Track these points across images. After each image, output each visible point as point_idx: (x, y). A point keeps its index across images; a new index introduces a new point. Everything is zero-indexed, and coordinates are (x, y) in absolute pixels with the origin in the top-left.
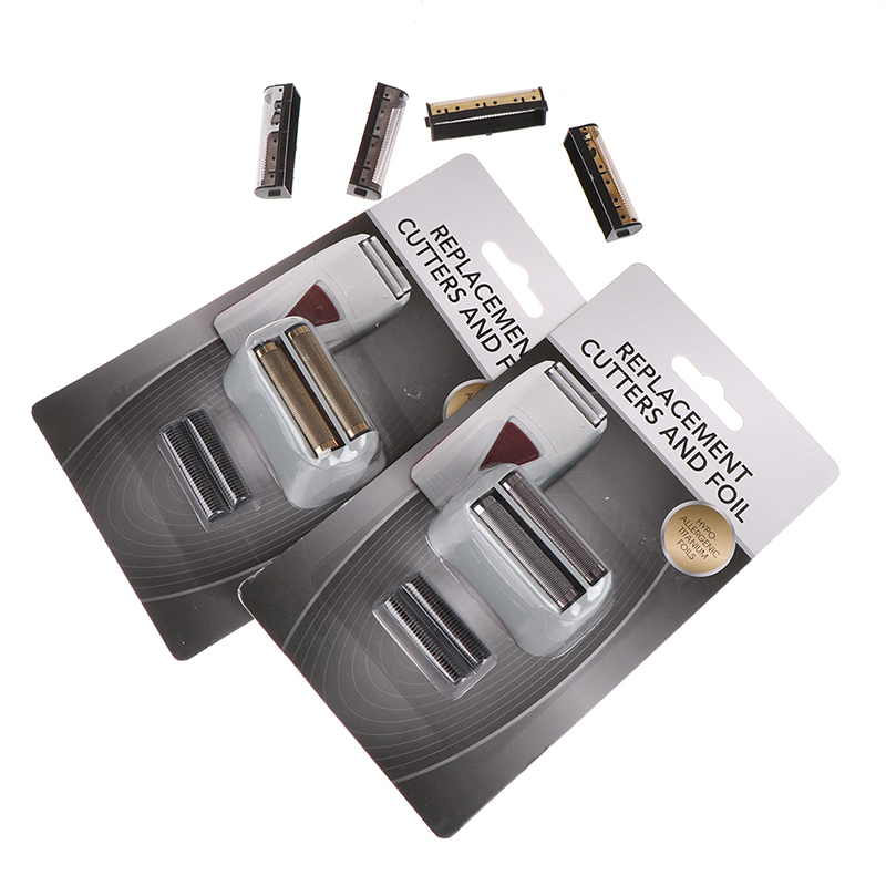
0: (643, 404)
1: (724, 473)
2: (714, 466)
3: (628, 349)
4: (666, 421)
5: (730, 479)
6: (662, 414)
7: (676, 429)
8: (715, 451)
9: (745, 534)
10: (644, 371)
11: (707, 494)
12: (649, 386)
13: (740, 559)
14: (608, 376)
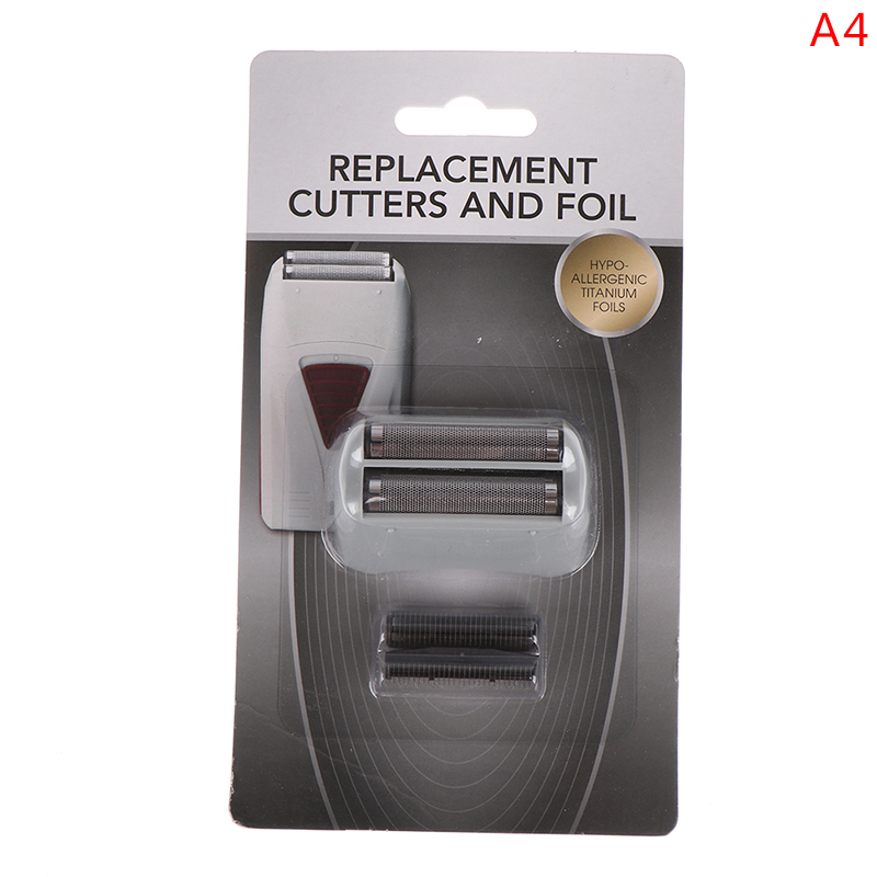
0: (415, 204)
1: (568, 188)
2: (549, 193)
3: (340, 162)
4: (456, 197)
5: (579, 188)
6: (443, 194)
7: (473, 195)
8: (535, 175)
9: (648, 228)
10: (379, 168)
11: (571, 228)
12: (402, 178)
13: (671, 259)
14: (350, 214)
